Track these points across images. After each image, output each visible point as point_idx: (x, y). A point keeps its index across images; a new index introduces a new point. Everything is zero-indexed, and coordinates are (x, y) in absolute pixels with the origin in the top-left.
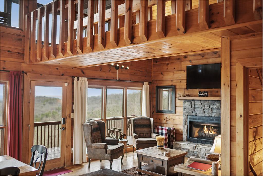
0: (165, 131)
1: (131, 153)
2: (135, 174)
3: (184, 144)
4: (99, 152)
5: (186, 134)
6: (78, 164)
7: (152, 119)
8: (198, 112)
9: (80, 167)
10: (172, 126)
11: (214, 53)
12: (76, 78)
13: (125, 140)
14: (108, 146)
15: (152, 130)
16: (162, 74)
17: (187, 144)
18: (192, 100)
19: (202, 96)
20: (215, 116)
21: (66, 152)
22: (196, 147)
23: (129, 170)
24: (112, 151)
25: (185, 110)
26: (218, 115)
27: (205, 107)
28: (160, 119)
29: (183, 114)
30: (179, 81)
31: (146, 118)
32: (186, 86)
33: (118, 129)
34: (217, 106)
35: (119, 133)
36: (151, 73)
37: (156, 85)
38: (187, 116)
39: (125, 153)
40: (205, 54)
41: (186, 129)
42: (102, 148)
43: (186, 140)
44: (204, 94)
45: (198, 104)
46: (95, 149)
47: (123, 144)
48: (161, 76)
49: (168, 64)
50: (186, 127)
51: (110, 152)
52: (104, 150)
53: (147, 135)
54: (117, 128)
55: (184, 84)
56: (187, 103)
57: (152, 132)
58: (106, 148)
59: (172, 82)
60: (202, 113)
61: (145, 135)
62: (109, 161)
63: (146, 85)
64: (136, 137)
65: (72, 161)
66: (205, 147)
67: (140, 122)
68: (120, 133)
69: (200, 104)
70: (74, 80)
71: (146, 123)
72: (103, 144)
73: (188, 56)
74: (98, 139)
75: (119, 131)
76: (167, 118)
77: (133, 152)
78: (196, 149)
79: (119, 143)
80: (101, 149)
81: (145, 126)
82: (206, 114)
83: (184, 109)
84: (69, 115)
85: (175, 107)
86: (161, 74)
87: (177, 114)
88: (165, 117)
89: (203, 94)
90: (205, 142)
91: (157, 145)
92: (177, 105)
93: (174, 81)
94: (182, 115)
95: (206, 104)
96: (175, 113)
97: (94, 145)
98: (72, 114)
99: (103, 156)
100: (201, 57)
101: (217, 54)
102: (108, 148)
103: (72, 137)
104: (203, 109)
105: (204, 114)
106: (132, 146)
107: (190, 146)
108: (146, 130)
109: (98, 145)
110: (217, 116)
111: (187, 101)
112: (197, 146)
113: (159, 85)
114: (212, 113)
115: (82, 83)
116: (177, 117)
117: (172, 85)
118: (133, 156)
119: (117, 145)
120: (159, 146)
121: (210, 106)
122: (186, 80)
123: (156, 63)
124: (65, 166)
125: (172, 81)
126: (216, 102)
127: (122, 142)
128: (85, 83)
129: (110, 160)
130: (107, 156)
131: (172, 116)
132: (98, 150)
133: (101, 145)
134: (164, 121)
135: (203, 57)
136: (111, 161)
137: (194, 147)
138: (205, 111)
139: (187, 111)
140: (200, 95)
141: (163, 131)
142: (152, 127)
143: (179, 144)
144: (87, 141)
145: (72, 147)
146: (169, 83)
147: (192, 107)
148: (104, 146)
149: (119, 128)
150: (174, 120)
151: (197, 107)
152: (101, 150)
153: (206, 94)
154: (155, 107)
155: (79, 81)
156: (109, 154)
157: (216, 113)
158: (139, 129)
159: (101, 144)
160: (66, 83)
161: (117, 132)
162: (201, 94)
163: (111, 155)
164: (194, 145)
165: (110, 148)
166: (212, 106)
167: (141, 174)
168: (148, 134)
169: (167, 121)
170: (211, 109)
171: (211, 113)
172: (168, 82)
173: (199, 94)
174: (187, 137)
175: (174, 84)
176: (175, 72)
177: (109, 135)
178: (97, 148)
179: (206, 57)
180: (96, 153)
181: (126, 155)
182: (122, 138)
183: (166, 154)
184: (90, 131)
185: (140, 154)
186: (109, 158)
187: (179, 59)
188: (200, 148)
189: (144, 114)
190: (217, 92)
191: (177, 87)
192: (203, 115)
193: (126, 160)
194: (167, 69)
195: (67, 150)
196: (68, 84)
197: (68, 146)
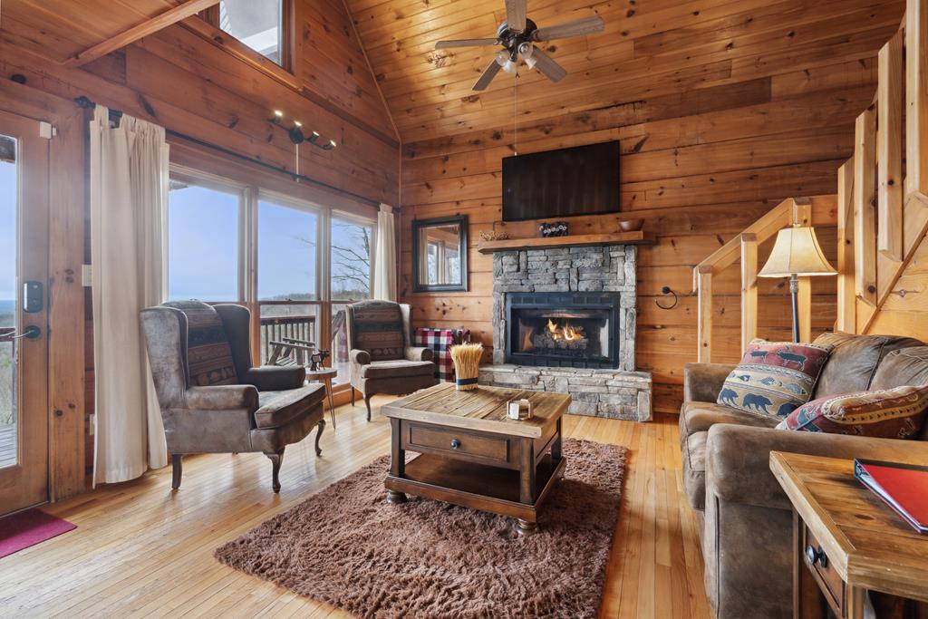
0: (446, 338)
1: (348, 409)
2: (380, 499)
3: (502, 370)
4: (217, 421)
5: (503, 343)
6: (122, 479)
7: (406, 308)
8: (538, 281)
9: (133, 495)
10: (460, 324)
11: (578, 119)
12: (101, 112)
13: (328, 370)
14: (261, 395)
15: (408, 338)
16: (428, 186)
17: (512, 371)
18: (521, 249)
19: (552, 235)
20: (587, 289)
21: (52, 438)
22: (541, 377)
23: (348, 484)
24: (280, 414)
25: (500, 278)
26: (595, 286)
27: (559, 267)
28: (426, 309)
29: (494, 290)
30: (480, 202)
31: (388, 303)
32: (501, 215)
33: (304, 343)
34: (594, 261)
35: (306, 352)
36: (398, 185)
37: (412, 218)
38: (506, 294)
39: (327, 410)
40: (553, 125)
41: (503, 331)
42: (232, 404)
43: (502, 361)
44: (558, 230)
45: (537, 259)
46: (199, 412)
47: (324, 384)
48: (428, 192)
49: (446, 159)
50: (503, 326)
51: (268, 418)
52: (244, 413)
53: (392, 352)
54: (301, 339)
55: (494, 211)
56: (505, 259)
57: (409, 342)
58: (250, 403)
59: (459, 207)
60: (549, 284)
61: (386, 352)
62: (266, 457)
63: (385, 213)
64: (361, 360)
65: (92, 472)
66: (569, 374)
67: (372, 316)
68: (310, 351)
69: (544, 258)
70: (92, 118)
71: (389, 317)
72: (238, 390)
73: (505, 134)
74: (218, 371)
75: (306, 346)
76: (444, 305)
77: (351, 404)
78: (540, 383)
79: (306, 382)
80: (228, 408)
81: (386, 326)
82: (561, 285)
83: (497, 275)
84: (69, 271)
85: (469, 272)
86: (425, 187)
87: (474, 292)
88: (438, 302)
89: (554, 229)
90: (558, 362)
91: (457, 378)
92: (473, 268)
93: (464, 205)
94: (490, 291)
95: (561, 258)
96: (469, 290)
97: (195, 396)
98: (84, 267)
99: (235, 439)
100: (543, 135)
101: (589, 121)
102: (260, 402)
103: (89, 368)
104: (551, 272)
105: (555, 286)
106: (348, 386)
107: (520, 376)
108: (391, 336)
109: (213, 396)
110: (592, 289)
111: (504, 253)
112: (544, 373)
113: (418, 218)
114: (579, 281)
115: (136, 142)
116: (473, 302)
117: (458, 214)
118: (353, 417)
119: (300, 389)
120: (462, 382)
121: (572, 263)
122: (501, 199)
123: (413, 155)
124: (48, 498)
125: (458, 203)
126: (590, 250)
127: (318, 377)
128: (155, 148)
129: (271, 450)
130: (256, 436)
131: (457, 299)
132: (212, 415)
133: (225, 394)
134: (435, 315)
135: (547, 132)
136: (277, 455)
137: (532, 378)
138: (557, 277)
139: (507, 280)
140: (545, 232)
141: (441, 338)
142: (407, 329)
143: (488, 372)
144: (162, 382)
145: (89, 409)
146: (450, 210)
147: (518, 270)
148: (240, 397)
149: (306, 340)
150: (464, 309)
151: (534, 267)
152: (227, 413)
153: (564, 228)
154: (409, 278)
155: (120, 131)
156: (264, 427)
157: (590, 281)
158: (368, 337)
159: (227, 390)
160: (42, 123)
161: (300, 350)
162: (549, 231)
163: (272, 431)
164: (533, 371)
165: (273, 401)
166: (578, 263)
167: (405, 497)
168: (396, 349)
169: (444, 312)
170: (575, 271)
171: (576, 281)
172: (447, 207)
173: (543, 230)
174: (505, 351)
175: (463, 212)
176: (467, 180)
177: (276, 360)
178: (211, 407)
179: (557, 131)
180: (205, 430)
181: (333, 415)
182: (318, 364)
183: (523, 410)
184: (174, 338)
185: (400, 420)
186: (267, 444)
187: (477, 142)
188: (550, 378)
189: (381, 294)
190: (589, 225)
191: (473, 220)
192: (553, 288)
193: (332, 435)
194: (444, 172)
195: (59, 426)
196: (58, 131)
197: (72, 406)
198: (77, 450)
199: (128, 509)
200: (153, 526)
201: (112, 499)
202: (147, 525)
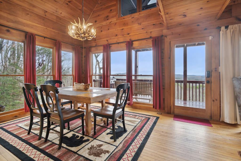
12: (223, 28)
70: (221, 31)
84: (216, 68)
98: (219, 67)
115: (233, 31)
124: (212, 119)
155: (229, 31)
195: (213, 104)
196: (213, 37)
197: (216, 100)
198: (218, 111)
199: (226, 130)
200: (229, 136)
201: (224, 126)
202: (227, 135)
